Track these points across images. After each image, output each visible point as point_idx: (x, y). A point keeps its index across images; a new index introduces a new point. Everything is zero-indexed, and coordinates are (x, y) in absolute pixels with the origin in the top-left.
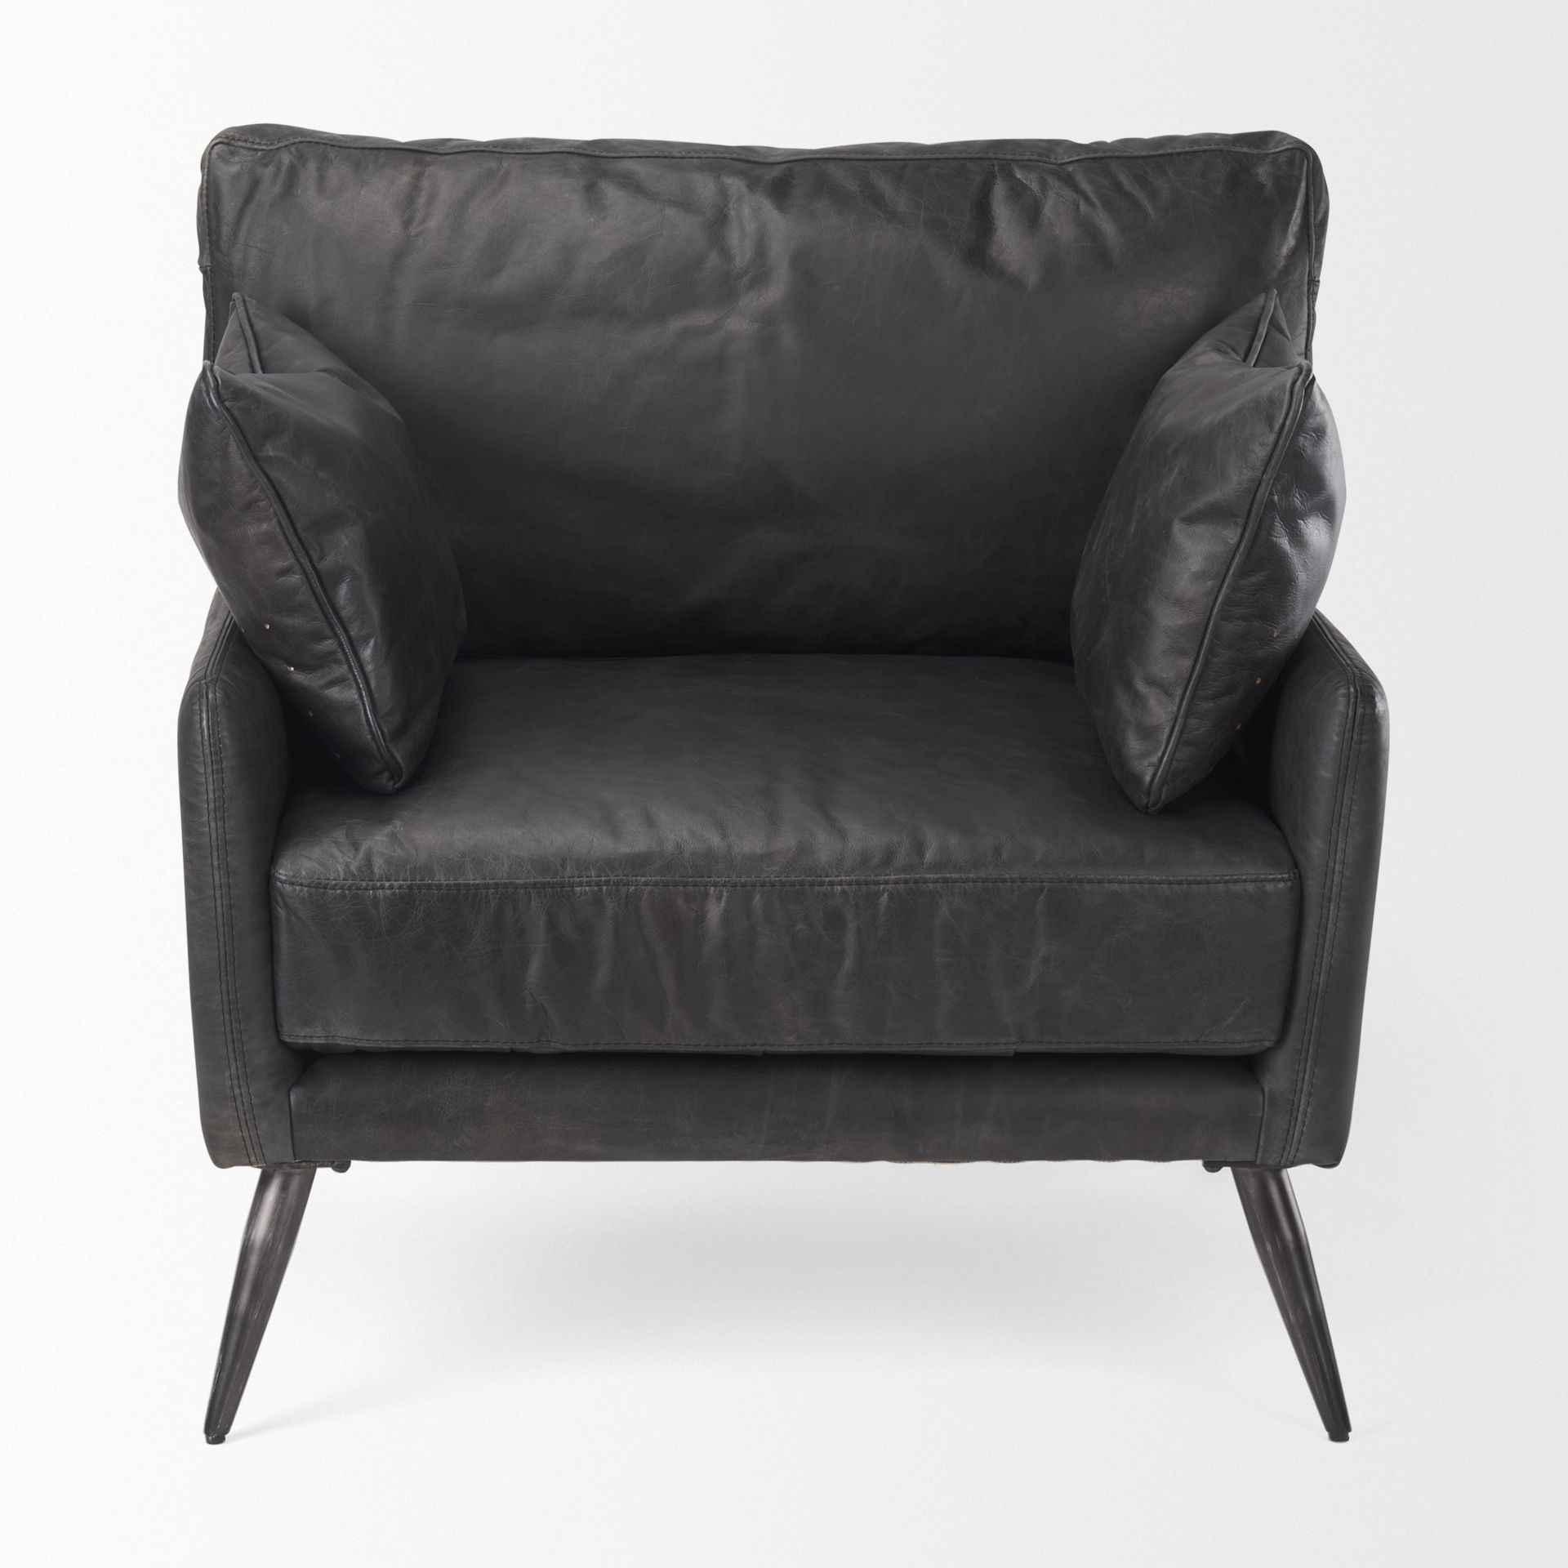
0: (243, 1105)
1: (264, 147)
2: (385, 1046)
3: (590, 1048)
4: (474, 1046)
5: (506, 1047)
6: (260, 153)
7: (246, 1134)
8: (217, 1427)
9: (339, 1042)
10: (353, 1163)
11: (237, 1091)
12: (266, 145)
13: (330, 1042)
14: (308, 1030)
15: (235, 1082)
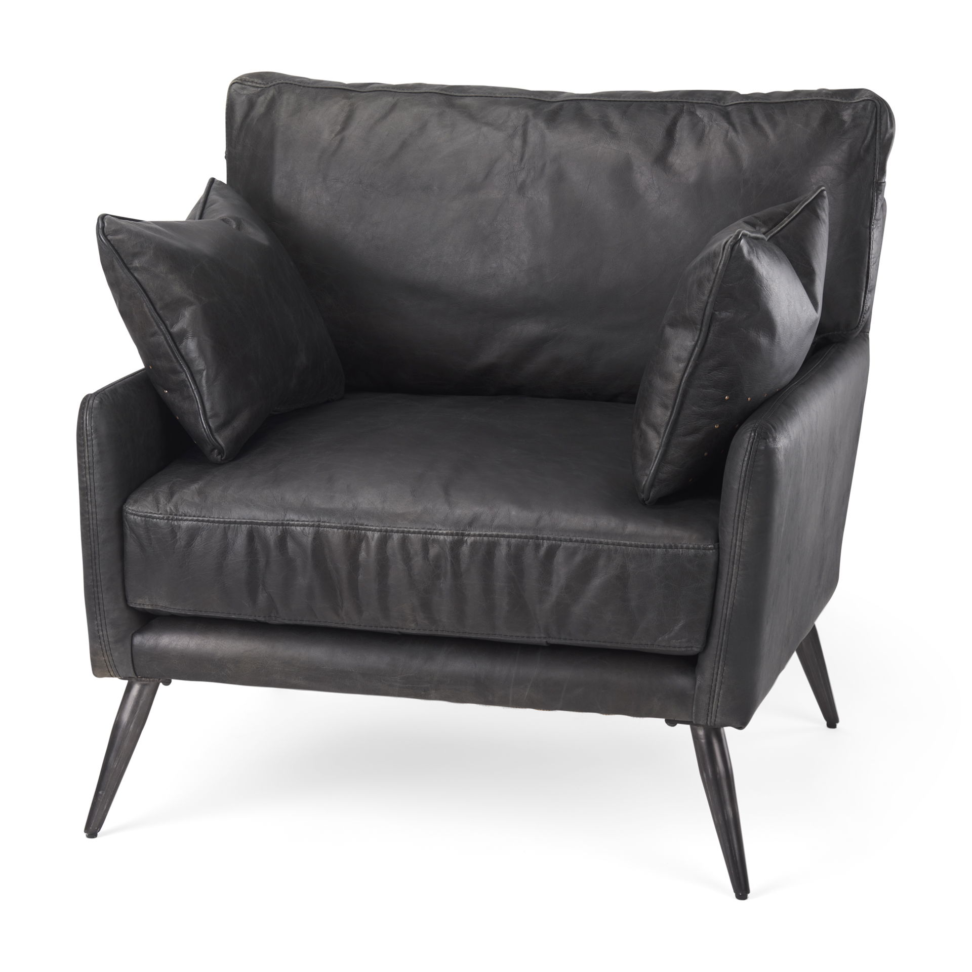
0: (104, 642)
1: (262, 86)
2: (183, 613)
3: (298, 622)
4: (233, 617)
5: (251, 618)
6: (259, 89)
7: (106, 659)
8: (93, 828)
9: (159, 609)
10: (173, 681)
11: (101, 633)
12: (264, 84)
13: (155, 608)
14: (141, 600)
15: (100, 628)
